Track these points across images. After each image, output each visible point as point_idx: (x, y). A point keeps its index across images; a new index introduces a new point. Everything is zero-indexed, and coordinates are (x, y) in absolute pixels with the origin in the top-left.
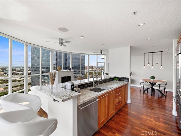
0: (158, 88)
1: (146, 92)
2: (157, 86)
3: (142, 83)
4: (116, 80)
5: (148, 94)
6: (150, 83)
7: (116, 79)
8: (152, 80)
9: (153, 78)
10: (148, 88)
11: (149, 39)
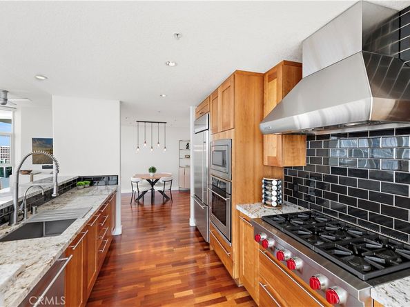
0: (161, 188)
1: (140, 200)
2: (160, 184)
3: (135, 184)
4: (82, 187)
5: (145, 203)
6: (149, 180)
7: (83, 183)
8: (152, 174)
9: (153, 170)
10: (144, 192)
11: (164, 96)
